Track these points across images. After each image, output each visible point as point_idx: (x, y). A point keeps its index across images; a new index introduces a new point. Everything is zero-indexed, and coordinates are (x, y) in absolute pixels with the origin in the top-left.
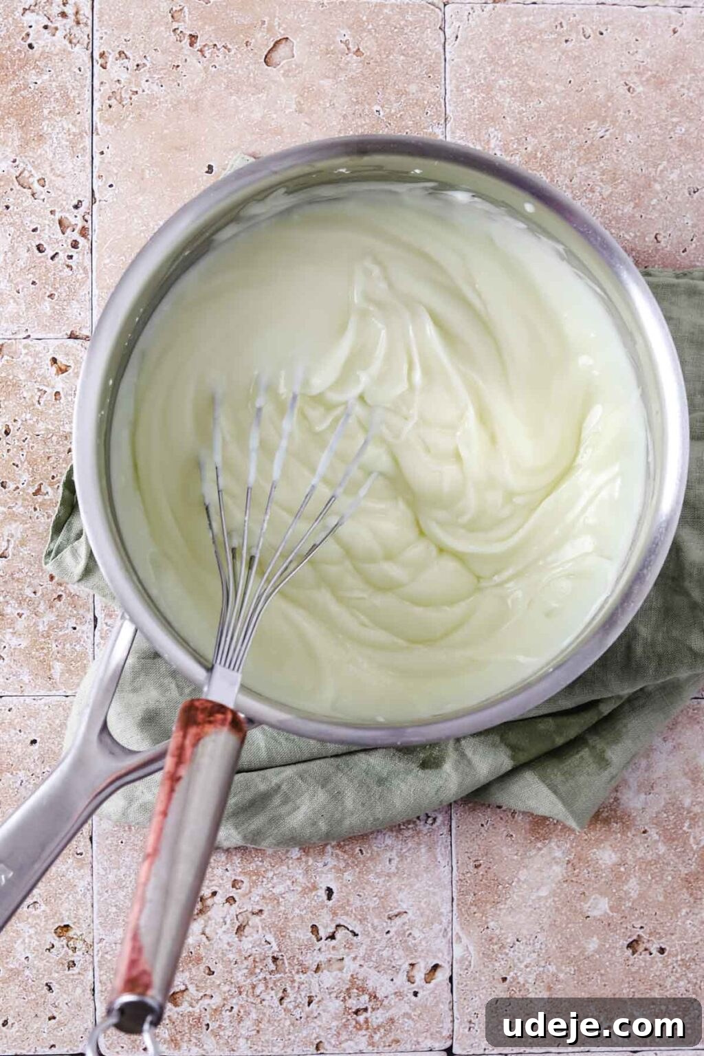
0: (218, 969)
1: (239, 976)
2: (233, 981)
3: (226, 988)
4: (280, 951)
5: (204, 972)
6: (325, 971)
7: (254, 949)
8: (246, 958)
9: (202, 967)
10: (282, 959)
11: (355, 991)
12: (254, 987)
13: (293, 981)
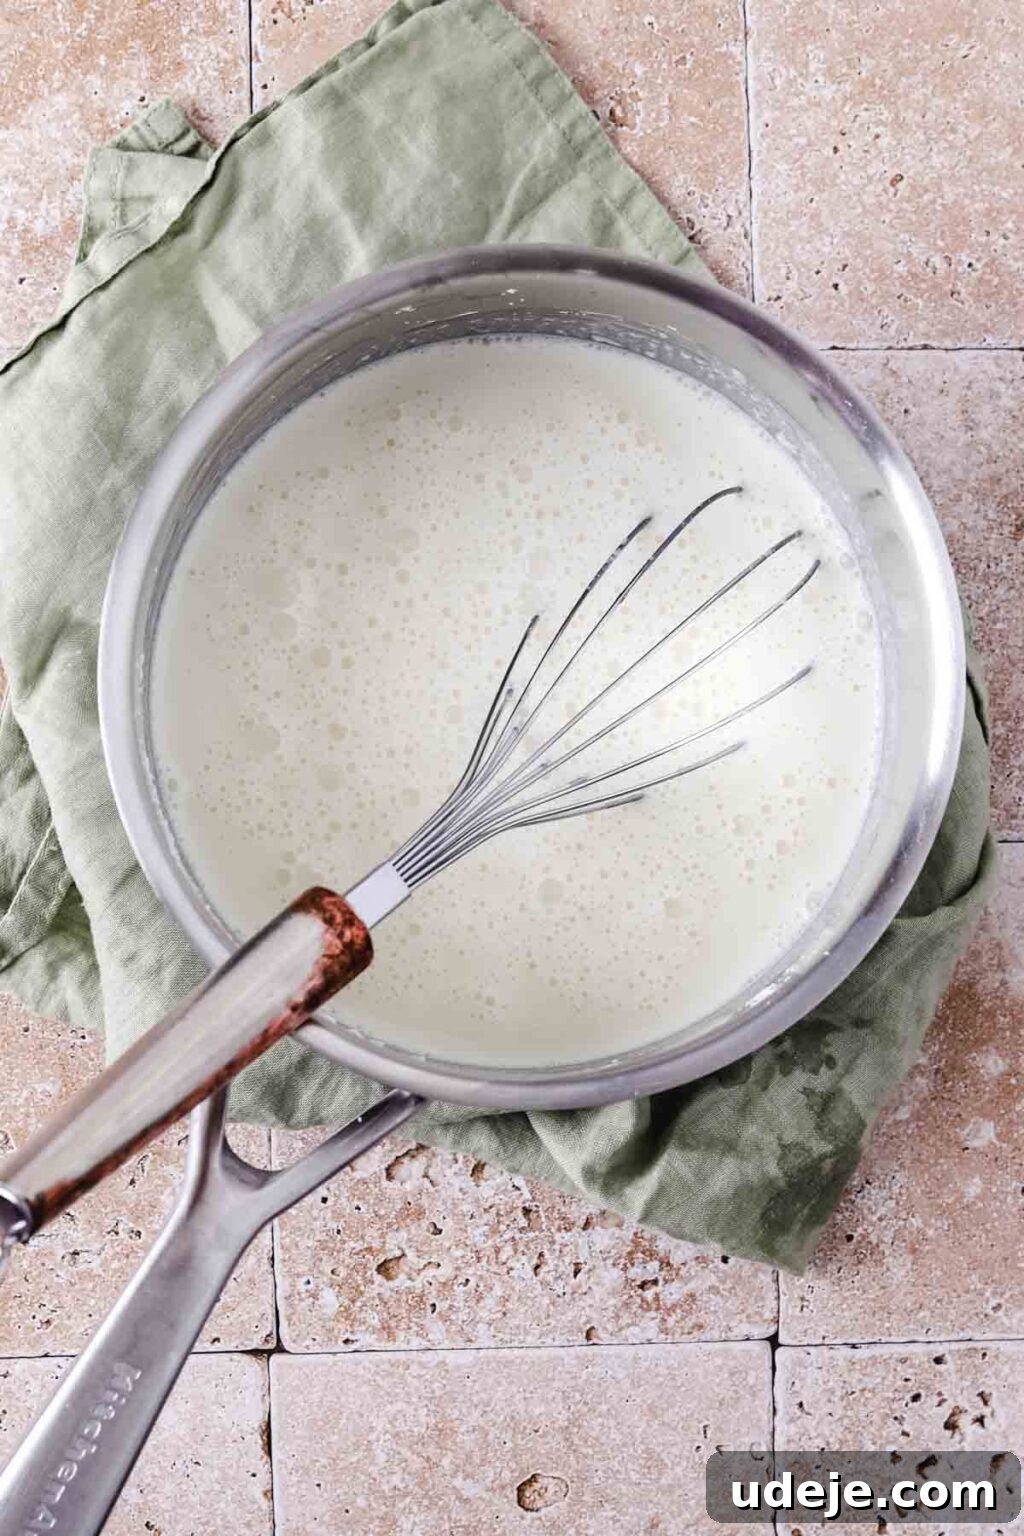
0: (447, 1226)
1: (477, 1234)
2: (468, 1243)
3: (459, 1253)
4: (534, 1199)
5: (428, 1230)
6: (598, 1228)
7: (497, 1197)
8: (485, 1210)
9: (425, 1223)
10: (537, 1212)
11: (640, 1255)
12: (498, 1251)
13: (553, 1242)
